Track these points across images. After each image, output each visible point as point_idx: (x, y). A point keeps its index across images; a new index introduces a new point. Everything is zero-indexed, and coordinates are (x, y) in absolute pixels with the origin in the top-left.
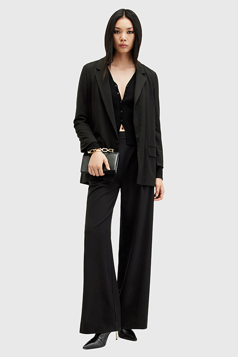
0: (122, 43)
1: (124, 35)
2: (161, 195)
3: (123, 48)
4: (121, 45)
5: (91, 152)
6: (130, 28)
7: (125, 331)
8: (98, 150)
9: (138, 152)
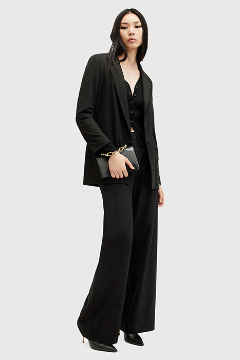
0: (131, 37)
1: (132, 29)
3: (132, 42)
4: (129, 40)
5: (109, 154)
6: (136, 23)
7: (131, 335)
8: (116, 153)
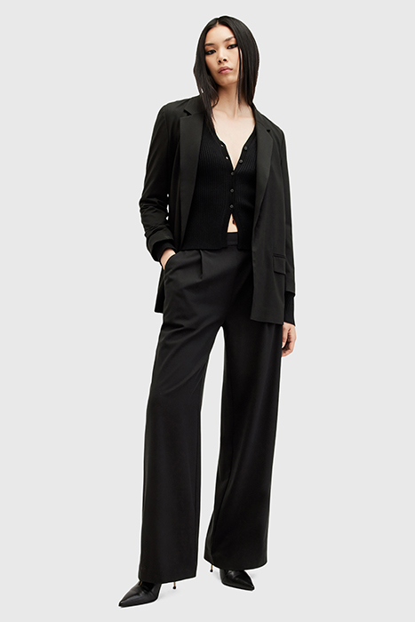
0: (222, 66)
1: (223, 53)
2: (291, 345)
3: (226, 74)
4: (221, 71)
6: (229, 40)
7: (232, 573)
9: (254, 265)
